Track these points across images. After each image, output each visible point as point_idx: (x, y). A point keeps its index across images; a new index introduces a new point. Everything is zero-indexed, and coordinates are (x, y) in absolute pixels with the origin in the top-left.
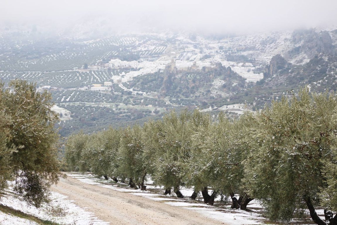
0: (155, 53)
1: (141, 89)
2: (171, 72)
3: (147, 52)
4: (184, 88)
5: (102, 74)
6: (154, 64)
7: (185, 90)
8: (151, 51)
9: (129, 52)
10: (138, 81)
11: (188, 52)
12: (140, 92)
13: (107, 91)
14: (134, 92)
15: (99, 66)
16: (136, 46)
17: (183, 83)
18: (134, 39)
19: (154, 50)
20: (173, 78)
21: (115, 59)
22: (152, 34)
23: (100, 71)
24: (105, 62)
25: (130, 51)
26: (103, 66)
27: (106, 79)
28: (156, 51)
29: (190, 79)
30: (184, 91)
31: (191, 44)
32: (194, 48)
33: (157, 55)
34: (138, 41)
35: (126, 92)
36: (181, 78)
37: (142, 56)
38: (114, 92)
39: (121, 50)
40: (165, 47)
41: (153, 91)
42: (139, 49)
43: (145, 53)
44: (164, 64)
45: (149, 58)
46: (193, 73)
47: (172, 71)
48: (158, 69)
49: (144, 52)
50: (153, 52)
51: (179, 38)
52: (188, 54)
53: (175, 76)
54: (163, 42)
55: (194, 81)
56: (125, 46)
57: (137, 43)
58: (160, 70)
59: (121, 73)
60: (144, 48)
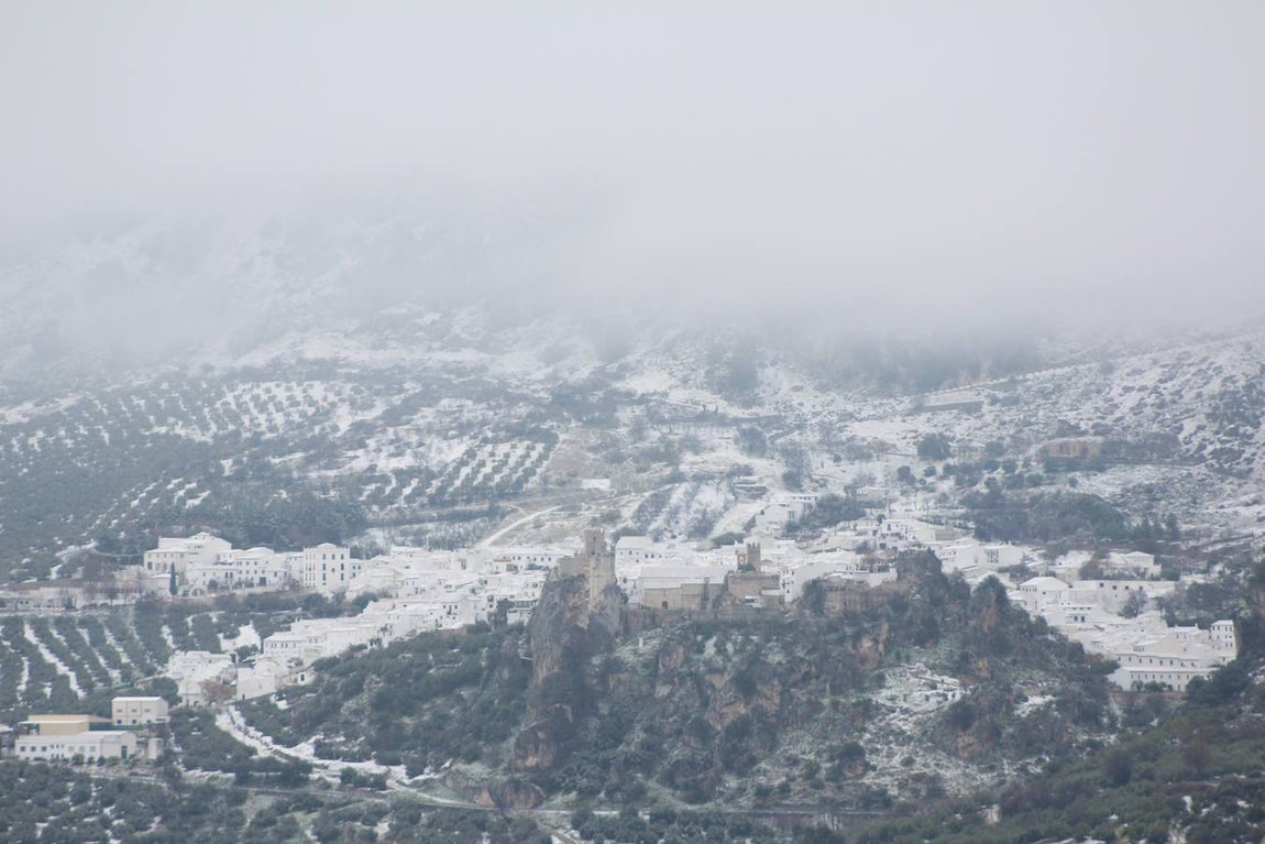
0: (473, 492)
1: (373, 744)
2: (584, 623)
3: (414, 483)
4: (679, 733)
5: (93, 643)
6: (464, 567)
7: (686, 744)
8: (441, 473)
9: (289, 483)
10: (355, 689)
11: (701, 479)
12: (370, 767)
13: (134, 762)
14: (326, 767)
15: (77, 583)
16: (333, 446)
17: (671, 694)
18: (318, 390)
19: (465, 471)
20: (596, 660)
21: (187, 535)
22: (450, 357)
23: (83, 623)
24: (118, 557)
25: (295, 474)
26: (99, 585)
27: (126, 676)
28: (480, 477)
29: (721, 671)
30: (677, 753)
31: (721, 421)
32: (743, 450)
33: (486, 506)
34: (353, 404)
35: (268, 764)
36: (652, 665)
37: (375, 508)
38: (181, 768)
39: (227, 473)
40: (540, 447)
41: (455, 754)
42: (360, 461)
43: (396, 492)
44: (532, 567)
45: (430, 526)
46: (739, 625)
47: (591, 617)
48: (491, 599)
49: (394, 483)
50: (458, 483)
51: (638, 385)
52: (698, 497)
53: (610, 649)
54: (522, 410)
55: (745, 685)
56: (256, 440)
57: (344, 421)
58: (505, 605)
59: (233, 635)
60: (392, 455)
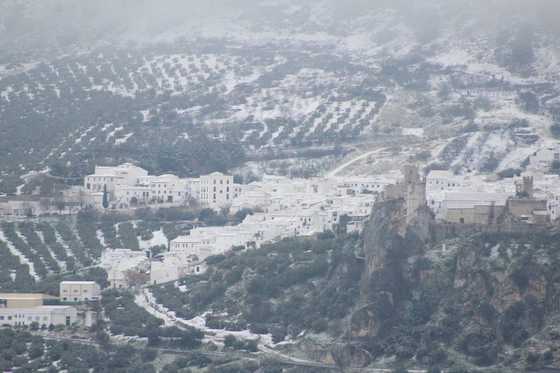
0: (323, 136)
1: (249, 318)
2: (402, 232)
3: (281, 129)
4: (471, 314)
5: (47, 241)
6: (316, 191)
7: (477, 322)
8: (300, 122)
9: (190, 128)
10: (236, 278)
11: (490, 129)
12: (246, 335)
13: (75, 328)
14: (214, 334)
15: (36, 198)
16: (222, 102)
17: (466, 286)
18: (212, 61)
19: (318, 121)
20: (411, 260)
21: (115, 165)
22: (308, 38)
23: (40, 227)
24: (66, 180)
25: (195, 122)
26: (52, 199)
27: (70, 266)
28: (329, 126)
29: (502, 270)
30: (470, 329)
31: (505, 86)
32: (521, 108)
33: (332, 147)
34: (237, 71)
35: (172, 331)
36: (452, 264)
37: (252, 147)
38: (109, 333)
39: (145, 120)
40: (372, 104)
41: (308, 327)
42: (242, 113)
43: (268, 136)
44: (365, 192)
45: (292, 161)
46: (516, 236)
47: (408, 229)
48: (335, 215)
49: (266, 129)
50: (312, 130)
51: (445, 60)
52: (487, 142)
53: (421, 252)
54: (360, 77)
55: (520, 280)
56: (167, 96)
57: (230, 83)
58: (345, 219)
59: (148, 238)
60: (264, 109)
